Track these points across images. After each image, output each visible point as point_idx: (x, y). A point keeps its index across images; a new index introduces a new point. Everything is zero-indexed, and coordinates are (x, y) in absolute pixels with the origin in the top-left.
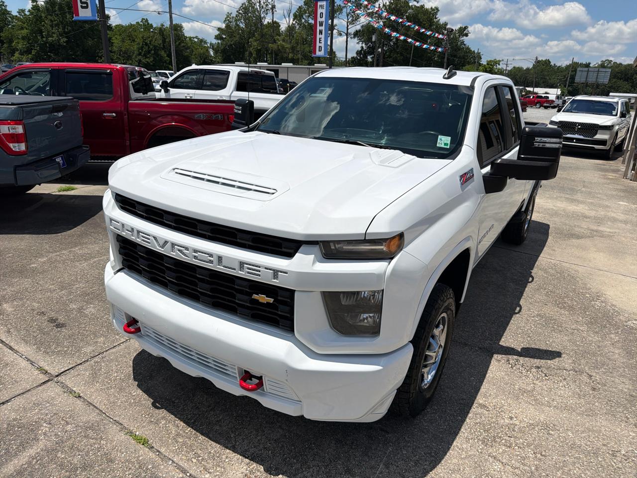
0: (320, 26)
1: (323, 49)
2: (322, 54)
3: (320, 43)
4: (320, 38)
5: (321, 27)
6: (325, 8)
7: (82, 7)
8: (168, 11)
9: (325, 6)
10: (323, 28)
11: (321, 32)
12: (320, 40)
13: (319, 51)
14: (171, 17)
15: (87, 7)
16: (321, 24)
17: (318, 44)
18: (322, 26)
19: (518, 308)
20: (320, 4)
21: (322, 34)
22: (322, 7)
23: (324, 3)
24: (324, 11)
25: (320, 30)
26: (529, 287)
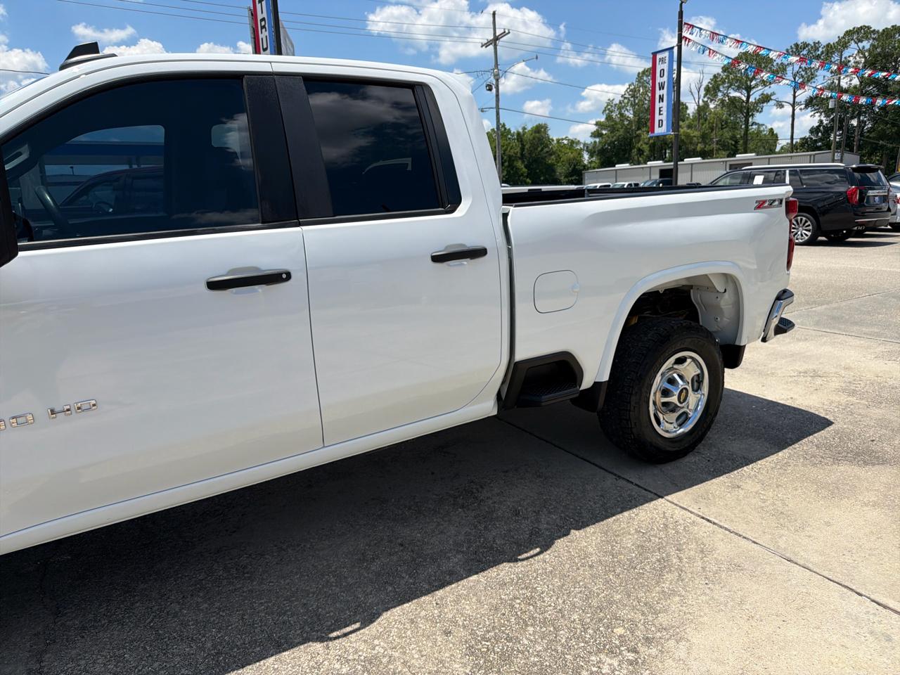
0: (660, 89)
1: (665, 123)
2: (663, 131)
3: (660, 114)
4: (660, 108)
5: (662, 91)
6: (667, 61)
8: (494, 106)
9: (667, 59)
10: (664, 92)
11: (661, 99)
12: (660, 111)
13: (659, 127)
14: (498, 114)
16: (662, 87)
17: (657, 117)
18: (663, 89)
19: (357, 625)
20: (659, 56)
21: (663, 101)
22: (662, 60)
23: (666, 54)
24: (665, 66)
25: (660, 96)
26: (492, 572)
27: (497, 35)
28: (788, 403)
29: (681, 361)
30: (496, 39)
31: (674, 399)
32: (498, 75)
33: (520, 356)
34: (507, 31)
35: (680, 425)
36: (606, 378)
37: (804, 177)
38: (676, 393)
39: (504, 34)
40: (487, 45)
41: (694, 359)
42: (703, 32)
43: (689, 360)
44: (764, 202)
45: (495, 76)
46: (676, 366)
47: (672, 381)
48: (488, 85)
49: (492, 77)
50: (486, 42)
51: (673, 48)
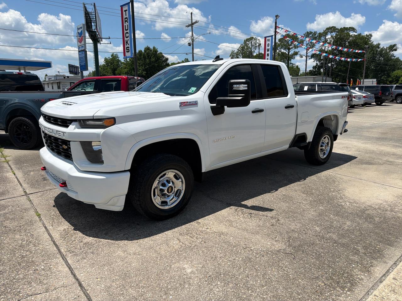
0: (267, 51)
4: (267, 59)
6: (270, 41)
7: (127, 52)
8: (192, 52)
9: (270, 40)
10: (269, 52)
11: (268, 55)
14: (193, 56)
15: (129, 52)
16: (268, 50)
18: (269, 51)
19: (275, 191)
20: (267, 38)
21: (268, 56)
22: (268, 40)
23: (270, 38)
24: (270, 43)
25: (267, 54)
26: (296, 183)
27: (193, 22)
28: (344, 154)
29: (325, 138)
30: (192, 24)
31: (324, 148)
32: (193, 39)
33: (297, 133)
34: (197, 21)
35: (324, 155)
36: (311, 141)
37: (322, 87)
38: (324, 146)
39: (196, 22)
40: (188, 26)
41: (328, 137)
42: (283, 30)
43: (326, 138)
44: (343, 96)
45: (192, 40)
46: (324, 139)
47: (323, 143)
48: (189, 44)
49: (191, 40)
50: (188, 25)
51: (273, 36)
